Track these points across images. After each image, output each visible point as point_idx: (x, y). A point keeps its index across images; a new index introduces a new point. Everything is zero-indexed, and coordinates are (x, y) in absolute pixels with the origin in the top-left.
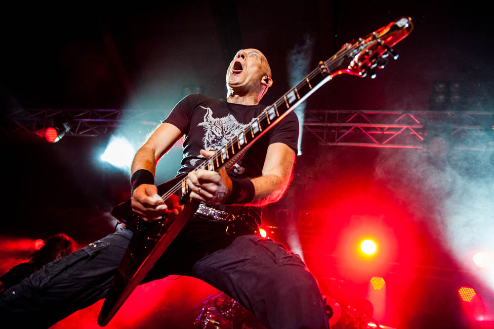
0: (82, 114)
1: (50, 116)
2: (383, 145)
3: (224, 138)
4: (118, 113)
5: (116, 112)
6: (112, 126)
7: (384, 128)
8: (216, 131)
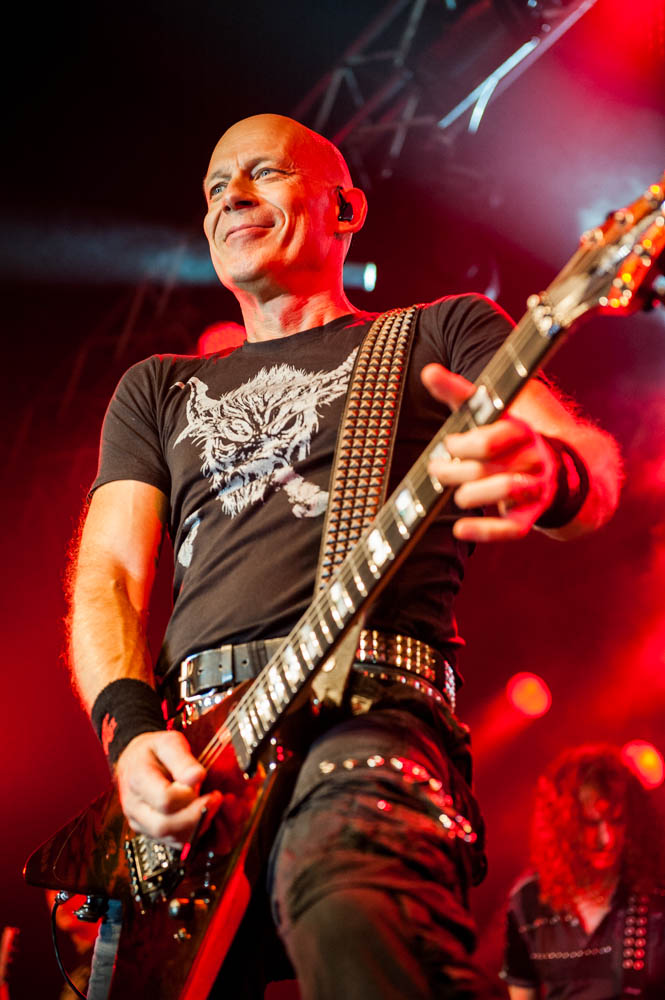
8: (235, 432)
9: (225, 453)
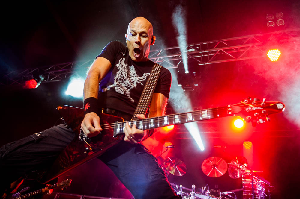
0: (50, 68)
1: (31, 72)
2: (239, 59)
3: (127, 79)
4: (72, 64)
5: (71, 63)
6: (69, 73)
7: (238, 48)
8: (124, 73)
9: (120, 76)
